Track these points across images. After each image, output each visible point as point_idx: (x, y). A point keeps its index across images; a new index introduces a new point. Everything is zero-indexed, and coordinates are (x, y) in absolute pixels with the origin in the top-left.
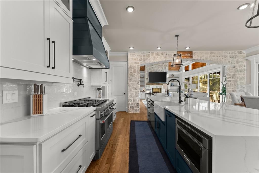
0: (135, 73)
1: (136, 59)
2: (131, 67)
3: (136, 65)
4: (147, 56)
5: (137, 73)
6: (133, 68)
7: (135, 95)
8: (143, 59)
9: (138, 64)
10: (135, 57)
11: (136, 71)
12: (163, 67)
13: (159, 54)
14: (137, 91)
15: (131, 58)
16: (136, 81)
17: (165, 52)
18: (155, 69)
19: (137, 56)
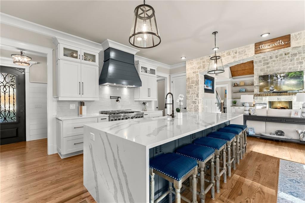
0: (193, 85)
1: (194, 68)
2: (189, 78)
3: (194, 75)
4: (207, 61)
5: (196, 84)
6: (191, 79)
7: (194, 109)
8: (202, 66)
9: (196, 74)
10: (193, 66)
11: (194, 82)
12: (295, 62)
13: (224, 55)
14: (195, 105)
15: (189, 67)
16: (195, 93)
17: (232, 50)
18: (274, 68)
19: (195, 64)
